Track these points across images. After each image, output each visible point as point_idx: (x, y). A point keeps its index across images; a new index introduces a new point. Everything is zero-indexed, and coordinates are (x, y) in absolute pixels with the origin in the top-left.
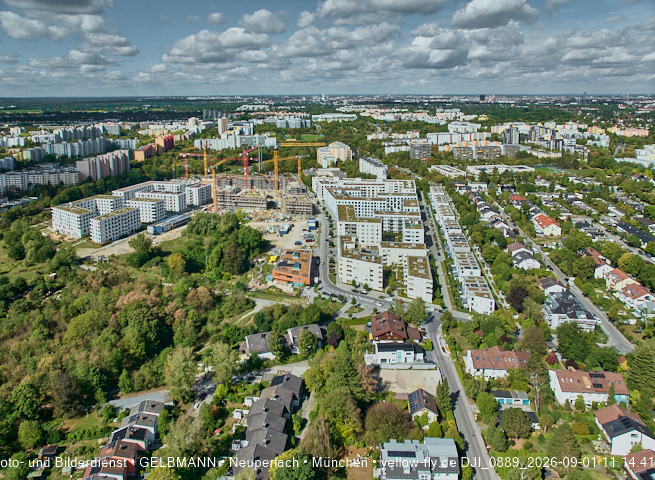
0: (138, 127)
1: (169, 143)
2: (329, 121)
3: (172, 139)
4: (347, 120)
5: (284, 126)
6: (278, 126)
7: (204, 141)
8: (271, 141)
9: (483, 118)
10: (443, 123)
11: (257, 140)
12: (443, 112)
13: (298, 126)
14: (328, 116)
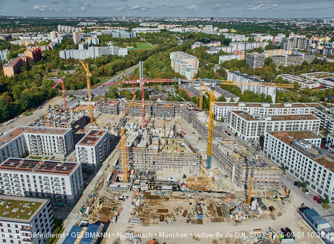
0: (9, 38)
1: (38, 55)
2: (145, 33)
3: (40, 51)
4: (156, 32)
5: (118, 37)
6: (113, 37)
7: (67, 52)
8: (123, 52)
9: (233, 31)
10: (219, 34)
11: (113, 50)
12: (204, 27)
13: (129, 37)
14: (142, 29)
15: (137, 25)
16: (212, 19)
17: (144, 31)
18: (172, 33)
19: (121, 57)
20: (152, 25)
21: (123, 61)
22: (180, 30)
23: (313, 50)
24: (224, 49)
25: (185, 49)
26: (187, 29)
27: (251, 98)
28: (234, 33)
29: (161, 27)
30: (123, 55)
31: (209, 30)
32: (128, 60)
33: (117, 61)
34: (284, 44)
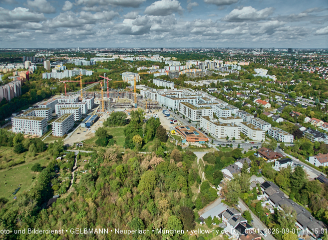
2: (102, 61)
4: (111, 61)
5: (81, 65)
6: (76, 65)
8: (89, 73)
9: (174, 58)
10: (161, 61)
11: (82, 72)
12: (152, 56)
13: (89, 64)
14: (99, 59)
15: (94, 56)
16: (162, 49)
17: (102, 60)
18: (124, 61)
19: (88, 76)
20: (107, 55)
21: (91, 78)
22: (131, 59)
23: (217, 69)
24: (160, 71)
25: (134, 71)
26: (137, 58)
27: (162, 88)
28: (175, 60)
29: (115, 57)
30: (90, 75)
31: (156, 58)
32: (94, 78)
33: (86, 78)
34: (201, 66)
